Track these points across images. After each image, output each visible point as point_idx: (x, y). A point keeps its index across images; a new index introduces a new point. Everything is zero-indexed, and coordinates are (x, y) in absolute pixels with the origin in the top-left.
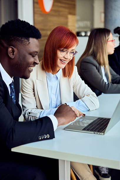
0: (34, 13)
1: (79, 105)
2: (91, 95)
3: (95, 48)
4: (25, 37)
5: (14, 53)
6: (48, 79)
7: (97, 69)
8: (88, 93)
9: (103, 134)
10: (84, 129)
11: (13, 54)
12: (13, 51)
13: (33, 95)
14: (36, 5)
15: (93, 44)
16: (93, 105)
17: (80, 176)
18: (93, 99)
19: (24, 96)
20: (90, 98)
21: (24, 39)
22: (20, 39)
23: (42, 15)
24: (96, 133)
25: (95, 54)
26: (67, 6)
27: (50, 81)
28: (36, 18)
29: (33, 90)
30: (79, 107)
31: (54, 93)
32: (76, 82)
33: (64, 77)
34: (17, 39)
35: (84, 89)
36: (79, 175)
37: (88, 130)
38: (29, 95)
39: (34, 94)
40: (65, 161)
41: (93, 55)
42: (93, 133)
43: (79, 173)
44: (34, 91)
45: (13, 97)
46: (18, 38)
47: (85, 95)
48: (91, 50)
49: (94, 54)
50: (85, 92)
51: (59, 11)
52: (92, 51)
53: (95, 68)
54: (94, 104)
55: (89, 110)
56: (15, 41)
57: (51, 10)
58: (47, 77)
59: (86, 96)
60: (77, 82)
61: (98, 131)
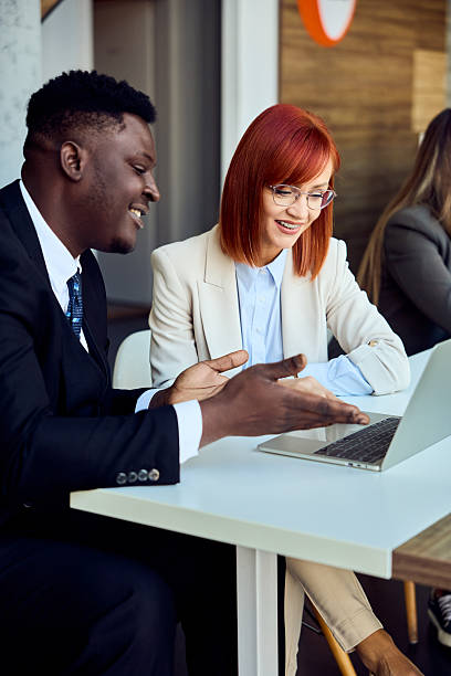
0: (282, 45)
1: (336, 373)
2: (381, 341)
3: (439, 178)
4: (109, 111)
5: (82, 164)
6: (242, 280)
7: (440, 252)
8: (373, 335)
9: (377, 468)
10: (323, 452)
11: (78, 168)
12: (77, 159)
13: (189, 334)
14: (288, 15)
15: (434, 162)
16: (389, 375)
17: (326, 612)
18: (387, 356)
19: (159, 335)
20: (378, 353)
21: (105, 117)
22: (94, 116)
23: (310, 52)
24: (355, 464)
25: (438, 198)
26: (412, 17)
27: (248, 290)
28: (287, 62)
29: (189, 318)
30: (336, 381)
31: (260, 329)
32: (336, 295)
33: (297, 277)
34: (86, 117)
35: (361, 321)
36: (322, 608)
37: (333, 455)
38: (175, 332)
39: (193, 331)
40: (254, 551)
41: (430, 201)
42: (346, 463)
43: (322, 603)
44: (192, 322)
45: (75, 320)
46: (88, 115)
47: (365, 340)
48: (424, 186)
49: (435, 199)
50: (362, 331)
51: (378, 38)
52: (427, 188)
53: (434, 249)
54: (392, 375)
55: (372, 394)
56: (77, 125)
57: (348, 33)
58: (239, 274)
59: (364, 346)
60: (340, 295)
61: (365, 460)
